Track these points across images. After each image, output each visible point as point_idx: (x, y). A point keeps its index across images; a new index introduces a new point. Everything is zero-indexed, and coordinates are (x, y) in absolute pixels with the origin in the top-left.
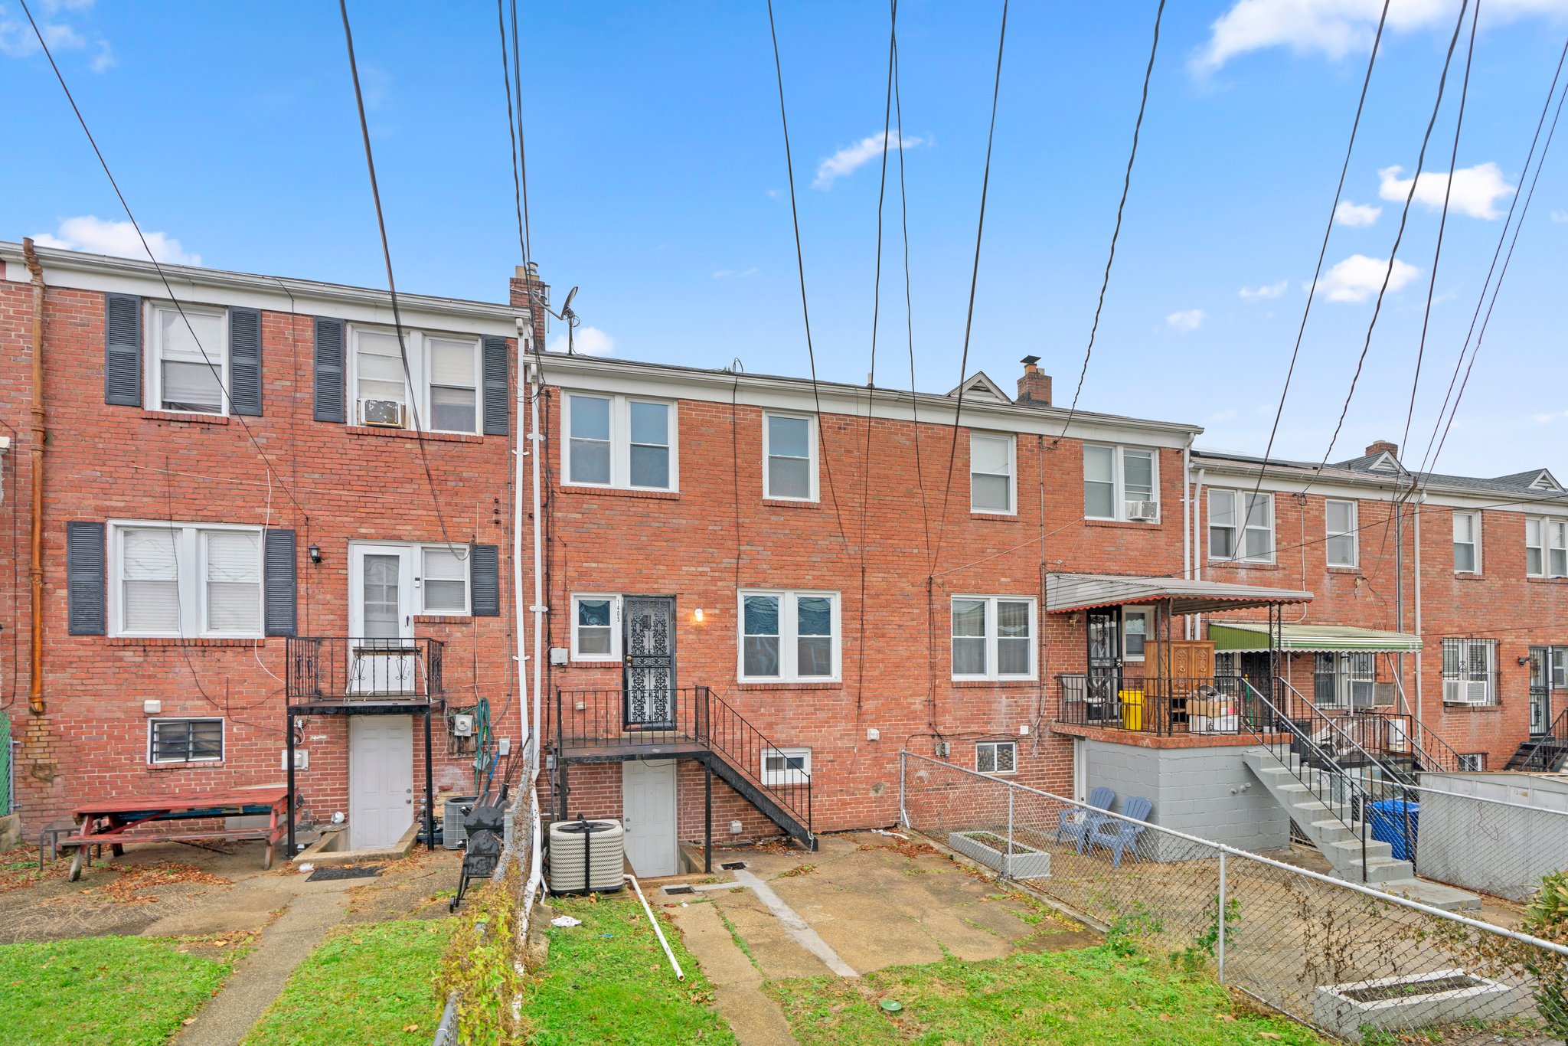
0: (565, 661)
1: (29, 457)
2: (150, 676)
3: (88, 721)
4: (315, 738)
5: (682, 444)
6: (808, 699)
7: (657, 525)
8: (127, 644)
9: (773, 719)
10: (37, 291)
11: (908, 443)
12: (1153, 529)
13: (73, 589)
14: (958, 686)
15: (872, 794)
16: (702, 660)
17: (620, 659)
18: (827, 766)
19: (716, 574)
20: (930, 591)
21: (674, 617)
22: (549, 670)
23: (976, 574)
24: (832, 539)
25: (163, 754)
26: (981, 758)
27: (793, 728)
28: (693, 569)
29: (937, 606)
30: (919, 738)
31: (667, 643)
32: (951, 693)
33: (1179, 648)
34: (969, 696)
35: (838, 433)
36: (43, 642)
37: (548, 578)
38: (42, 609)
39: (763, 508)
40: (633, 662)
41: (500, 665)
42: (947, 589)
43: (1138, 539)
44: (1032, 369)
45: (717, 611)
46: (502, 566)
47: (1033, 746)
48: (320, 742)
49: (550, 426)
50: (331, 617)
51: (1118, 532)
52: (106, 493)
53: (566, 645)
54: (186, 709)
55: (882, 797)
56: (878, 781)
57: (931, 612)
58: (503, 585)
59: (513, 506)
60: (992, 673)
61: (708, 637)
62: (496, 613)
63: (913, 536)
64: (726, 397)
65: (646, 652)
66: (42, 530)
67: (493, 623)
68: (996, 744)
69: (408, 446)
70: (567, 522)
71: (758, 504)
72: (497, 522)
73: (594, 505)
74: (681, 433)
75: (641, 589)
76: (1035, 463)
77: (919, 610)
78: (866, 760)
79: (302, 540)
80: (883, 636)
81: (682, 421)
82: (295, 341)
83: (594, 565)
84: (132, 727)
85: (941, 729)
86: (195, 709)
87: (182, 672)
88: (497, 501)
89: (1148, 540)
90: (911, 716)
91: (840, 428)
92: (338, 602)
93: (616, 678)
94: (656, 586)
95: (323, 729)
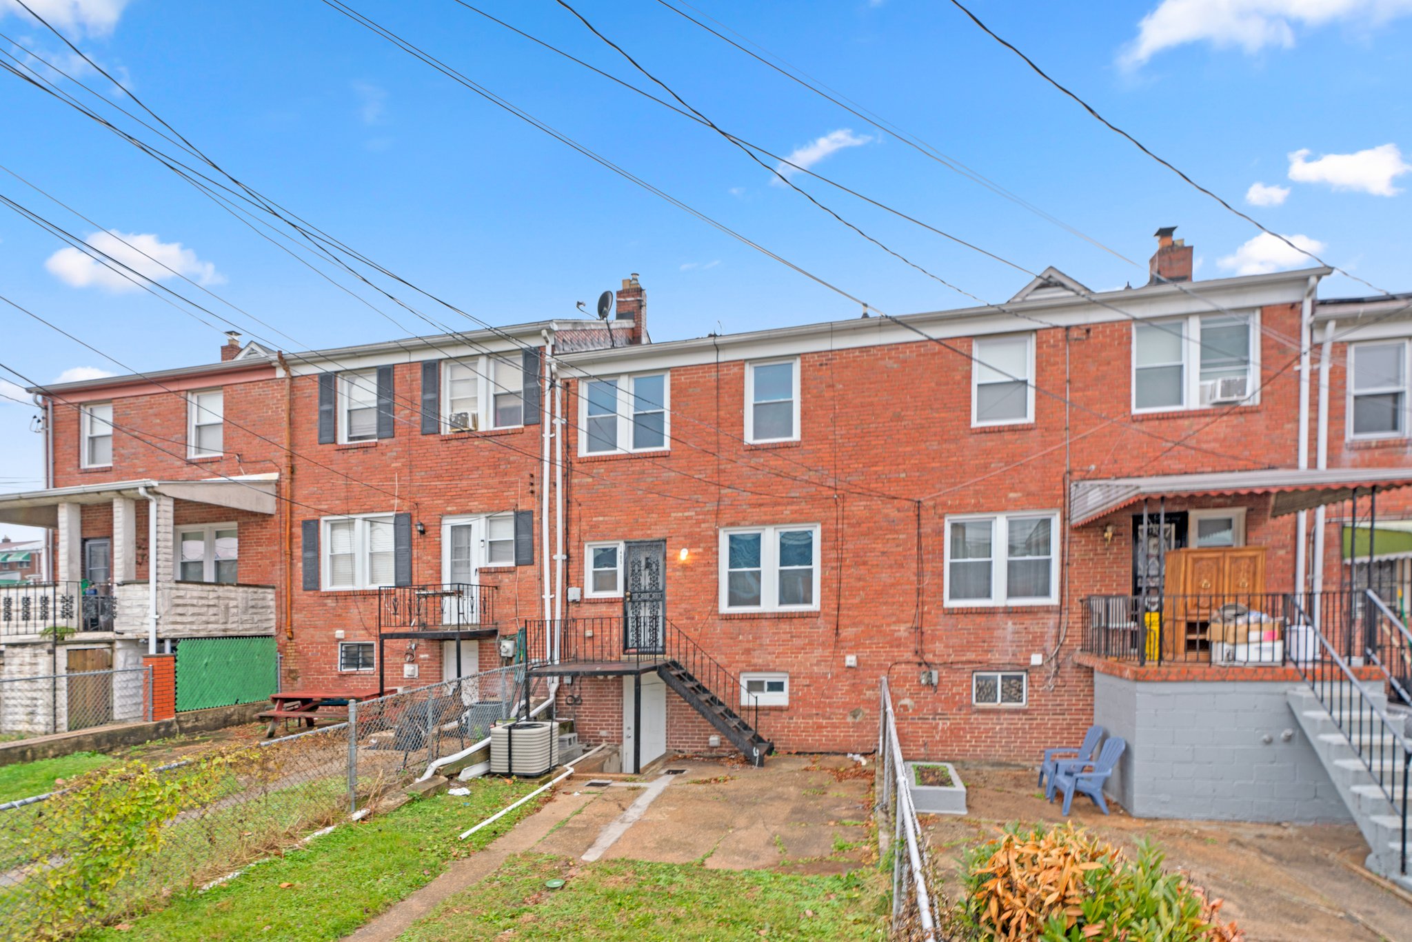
0: (578, 598)
1: (286, 483)
2: (339, 615)
3: (311, 644)
4: (422, 656)
5: (673, 407)
6: (785, 626)
7: (651, 479)
8: (330, 595)
9: (751, 645)
10: (287, 381)
11: (896, 366)
12: (1246, 411)
13: (305, 560)
14: (951, 612)
15: (850, 719)
16: (687, 594)
17: (622, 596)
18: (802, 690)
19: (701, 517)
20: (918, 515)
21: (665, 558)
22: (568, 605)
23: (977, 492)
24: (811, 473)
25: (347, 665)
26: (980, 688)
27: (769, 654)
28: (680, 514)
29: (927, 529)
30: (903, 666)
31: (660, 580)
32: (942, 619)
33: (1202, 559)
34: (964, 622)
35: (819, 370)
36: (292, 596)
37: (567, 532)
38: (291, 575)
39: (744, 454)
40: (631, 599)
41: (533, 603)
42: (940, 511)
43: (1222, 427)
44: (1167, 241)
45: (700, 550)
46: (535, 525)
47: (1048, 678)
48: (424, 659)
49: (570, 410)
50: (431, 572)
51: (1186, 422)
52: (319, 500)
53: (581, 585)
54: (356, 636)
55: (860, 723)
56: (856, 707)
57: (919, 535)
58: (536, 541)
59: (542, 478)
60: (999, 598)
61: (692, 573)
62: (532, 563)
63: (900, 460)
64: (710, 358)
65: (643, 588)
66: (291, 527)
67: (531, 571)
68: (999, 675)
69: (476, 443)
70: (581, 486)
71: (739, 450)
72: (532, 492)
73: (601, 469)
74: (672, 397)
75: (638, 535)
76: (1059, 359)
77: (906, 535)
78: (844, 686)
79: (415, 519)
80: (865, 563)
81: (673, 387)
82: (412, 381)
83: (601, 519)
84: (332, 647)
85: (929, 657)
86: (360, 637)
87: (355, 612)
88: (532, 476)
89: (1234, 427)
90: (895, 643)
91: (821, 365)
92: (434, 561)
93: (617, 611)
94: (649, 532)
95: (426, 651)
